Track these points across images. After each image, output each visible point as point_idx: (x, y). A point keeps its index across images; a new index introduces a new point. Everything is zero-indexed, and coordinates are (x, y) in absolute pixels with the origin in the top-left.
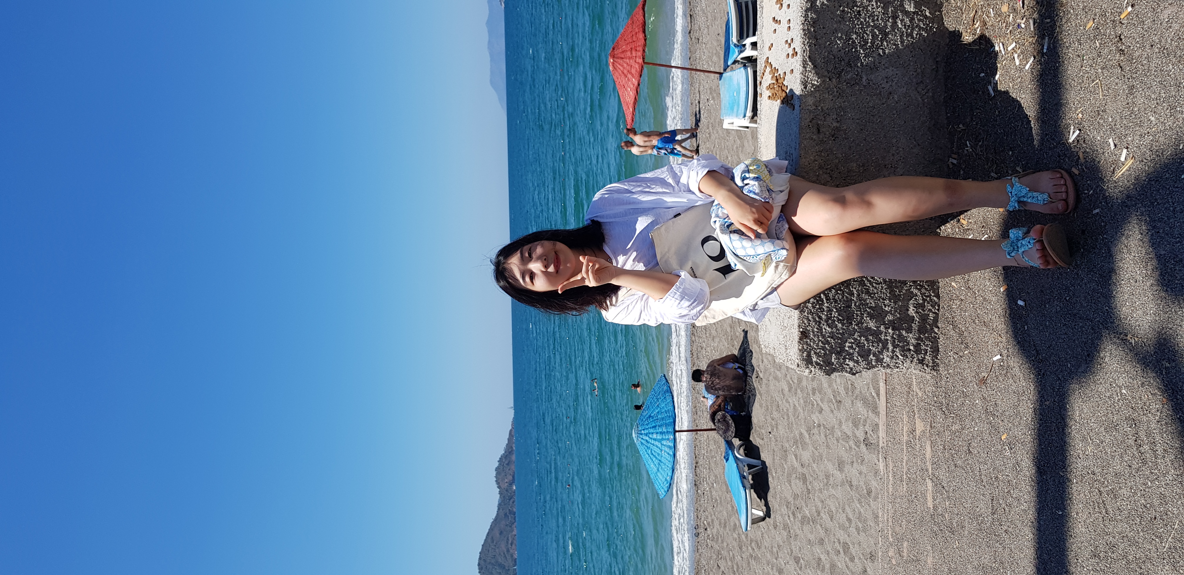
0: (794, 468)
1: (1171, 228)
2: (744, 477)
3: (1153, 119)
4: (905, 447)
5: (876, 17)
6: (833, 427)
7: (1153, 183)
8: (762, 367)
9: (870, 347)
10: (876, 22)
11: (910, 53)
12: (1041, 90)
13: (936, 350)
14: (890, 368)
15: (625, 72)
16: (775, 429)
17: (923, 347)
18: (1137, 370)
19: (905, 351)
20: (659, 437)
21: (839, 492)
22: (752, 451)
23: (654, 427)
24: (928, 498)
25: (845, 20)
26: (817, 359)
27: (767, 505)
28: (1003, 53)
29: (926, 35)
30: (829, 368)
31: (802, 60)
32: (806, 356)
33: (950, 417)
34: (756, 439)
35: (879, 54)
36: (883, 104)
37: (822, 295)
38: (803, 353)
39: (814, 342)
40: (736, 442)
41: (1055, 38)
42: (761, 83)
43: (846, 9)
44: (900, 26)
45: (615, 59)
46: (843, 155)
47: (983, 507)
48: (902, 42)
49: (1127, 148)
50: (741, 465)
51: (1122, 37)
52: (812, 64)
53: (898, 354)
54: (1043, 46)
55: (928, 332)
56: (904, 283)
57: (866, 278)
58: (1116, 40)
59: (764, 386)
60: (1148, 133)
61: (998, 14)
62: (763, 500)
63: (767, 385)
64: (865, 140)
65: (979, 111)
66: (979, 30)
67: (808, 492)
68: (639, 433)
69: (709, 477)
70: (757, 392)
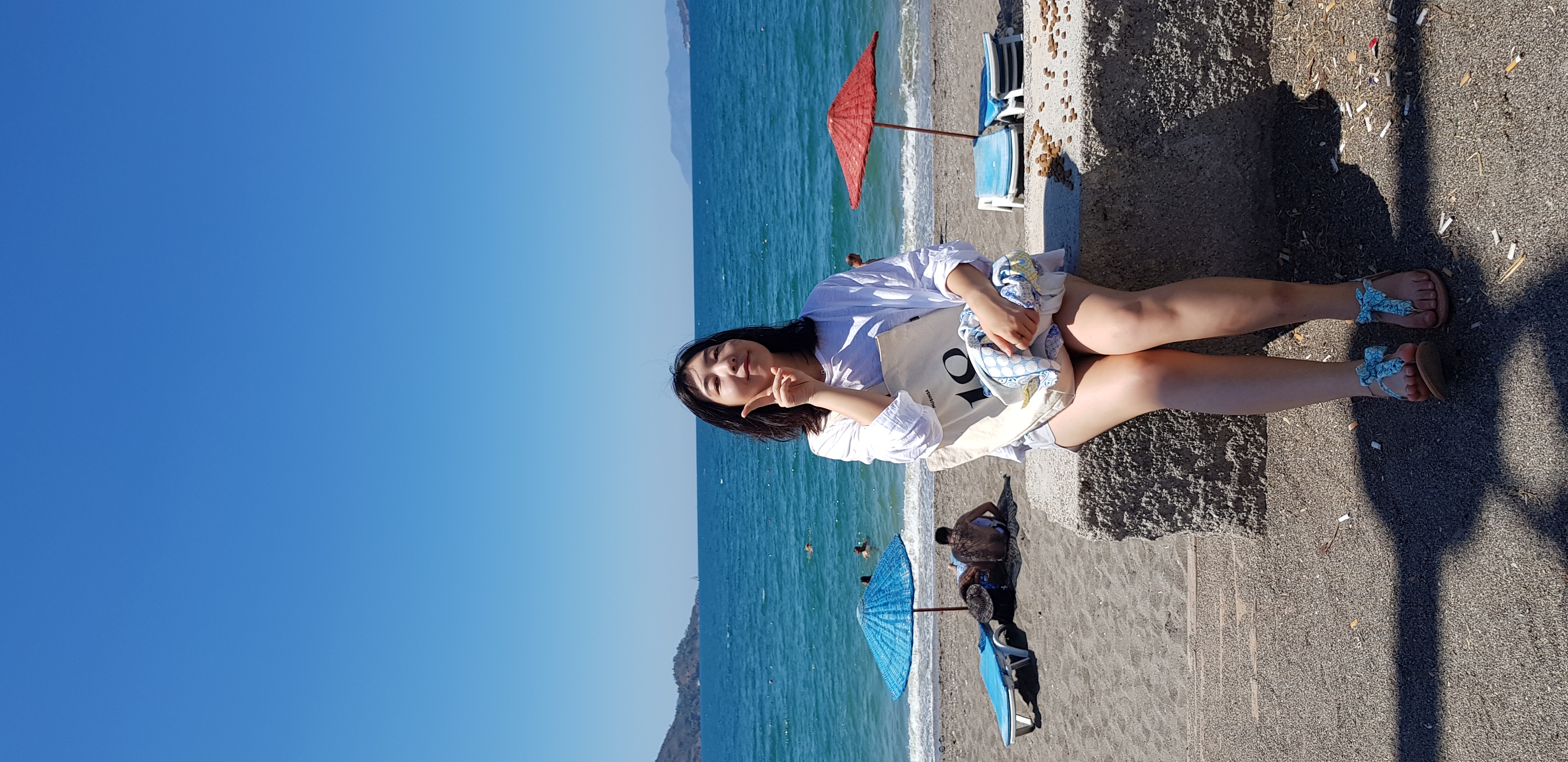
0: (1072, 662)
2: (1006, 673)
3: (1550, 204)
4: (1221, 636)
5: (1181, 69)
6: (1125, 607)
7: (1551, 288)
8: (1029, 525)
9: (1175, 503)
10: (1181, 75)
11: (1226, 115)
12: (1401, 165)
13: (1262, 508)
14: (1202, 530)
15: (849, 135)
16: (1047, 608)
17: (1246, 503)
18: (1531, 536)
19: (1221, 508)
20: (892, 618)
21: (1132, 694)
22: (1016, 638)
23: (886, 604)
24: (1253, 705)
25: (1140, 72)
26: (1104, 518)
27: (1036, 710)
28: (1351, 115)
29: (1247, 91)
30: (1119, 531)
31: (1083, 124)
32: (1089, 514)
33: (1282, 596)
34: (1022, 621)
35: (1186, 116)
36: (1191, 182)
37: (1110, 434)
38: (1085, 510)
39: (1100, 496)
40: (995, 625)
41: (1419, 96)
42: (1028, 153)
43: (1141, 58)
44: (1213, 80)
45: (835, 119)
46: (1138, 249)
47: (1326, 718)
48: (1216, 101)
49: (1516, 242)
50: (1001, 656)
51: (1508, 96)
52: (1097, 130)
53: (1212, 512)
54: (1404, 107)
55: (1252, 483)
56: (1221, 418)
57: (1169, 411)
58: (1501, 99)
59: (1031, 550)
60: (1544, 223)
61: (1344, 65)
62: (1030, 704)
63: (1037, 550)
64: (1167, 229)
65: (1319, 191)
66: (1317, 85)
67: (1092, 693)
68: (865, 613)
69: (959, 672)
70: (1023, 558)
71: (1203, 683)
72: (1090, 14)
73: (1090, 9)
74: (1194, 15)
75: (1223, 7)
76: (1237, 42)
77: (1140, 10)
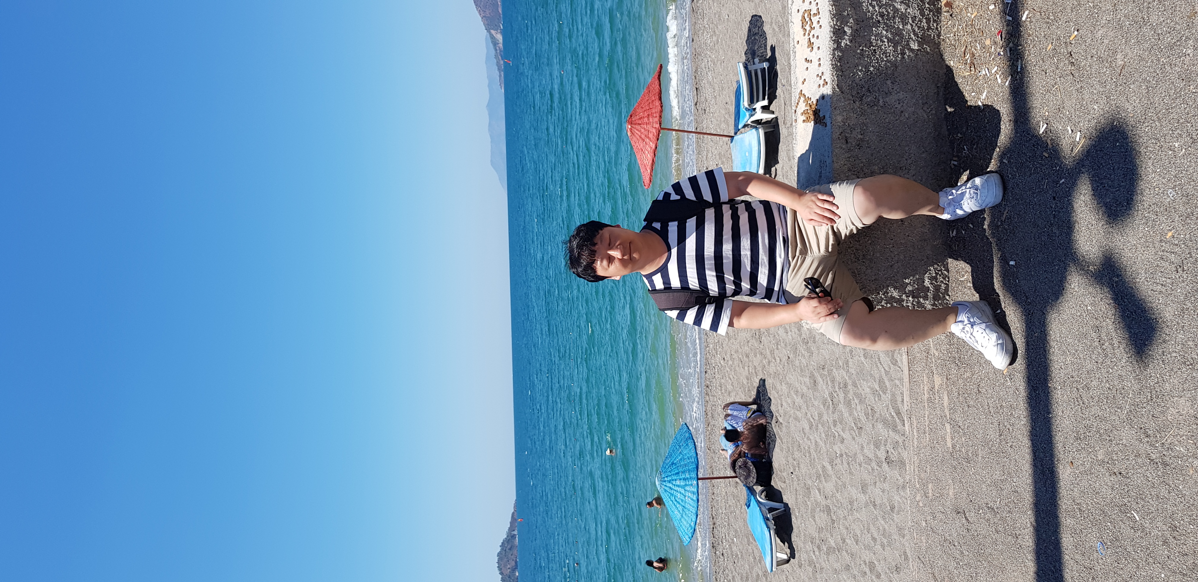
0: (817, 504)
1: (1112, 181)
2: (768, 519)
3: (1095, 107)
4: (926, 404)
5: (888, 55)
7: (1099, 152)
8: (781, 412)
10: (888, 58)
15: (643, 136)
16: (797, 468)
18: (1097, 289)
20: (682, 483)
21: (863, 515)
22: (773, 495)
23: (678, 473)
24: (948, 440)
25: (864, 56)
28: (988, 75)
31: (832, 87)
36: (897, 120)
40: (758, 489)
41: (1025, 59)
43: (864, 48)
45: (632, 125)
47: (993, 435)
49: (1080, 131)
50: (763, 509)
51: (1072, 53)
54: (1017, 66)
55: (941, 300)
58: (1068, 55)
59: (784, 429)
60: (1093, 118)
61: (983, 47)
62: (786, 543)
63: (788, 427)
64: (884, 148)
65: (972, 121)
66: (969, 60)
67: (833, 522)
68: (662, 481)
69: (729, 534)
70: (777, 437)
71: (916, 437)
72: (834, 24)
73: (833, 20)
74: (895, 23)
75: (912, 18)
76: (921, 38)
77: (863, 21)
